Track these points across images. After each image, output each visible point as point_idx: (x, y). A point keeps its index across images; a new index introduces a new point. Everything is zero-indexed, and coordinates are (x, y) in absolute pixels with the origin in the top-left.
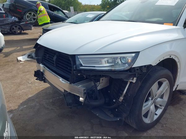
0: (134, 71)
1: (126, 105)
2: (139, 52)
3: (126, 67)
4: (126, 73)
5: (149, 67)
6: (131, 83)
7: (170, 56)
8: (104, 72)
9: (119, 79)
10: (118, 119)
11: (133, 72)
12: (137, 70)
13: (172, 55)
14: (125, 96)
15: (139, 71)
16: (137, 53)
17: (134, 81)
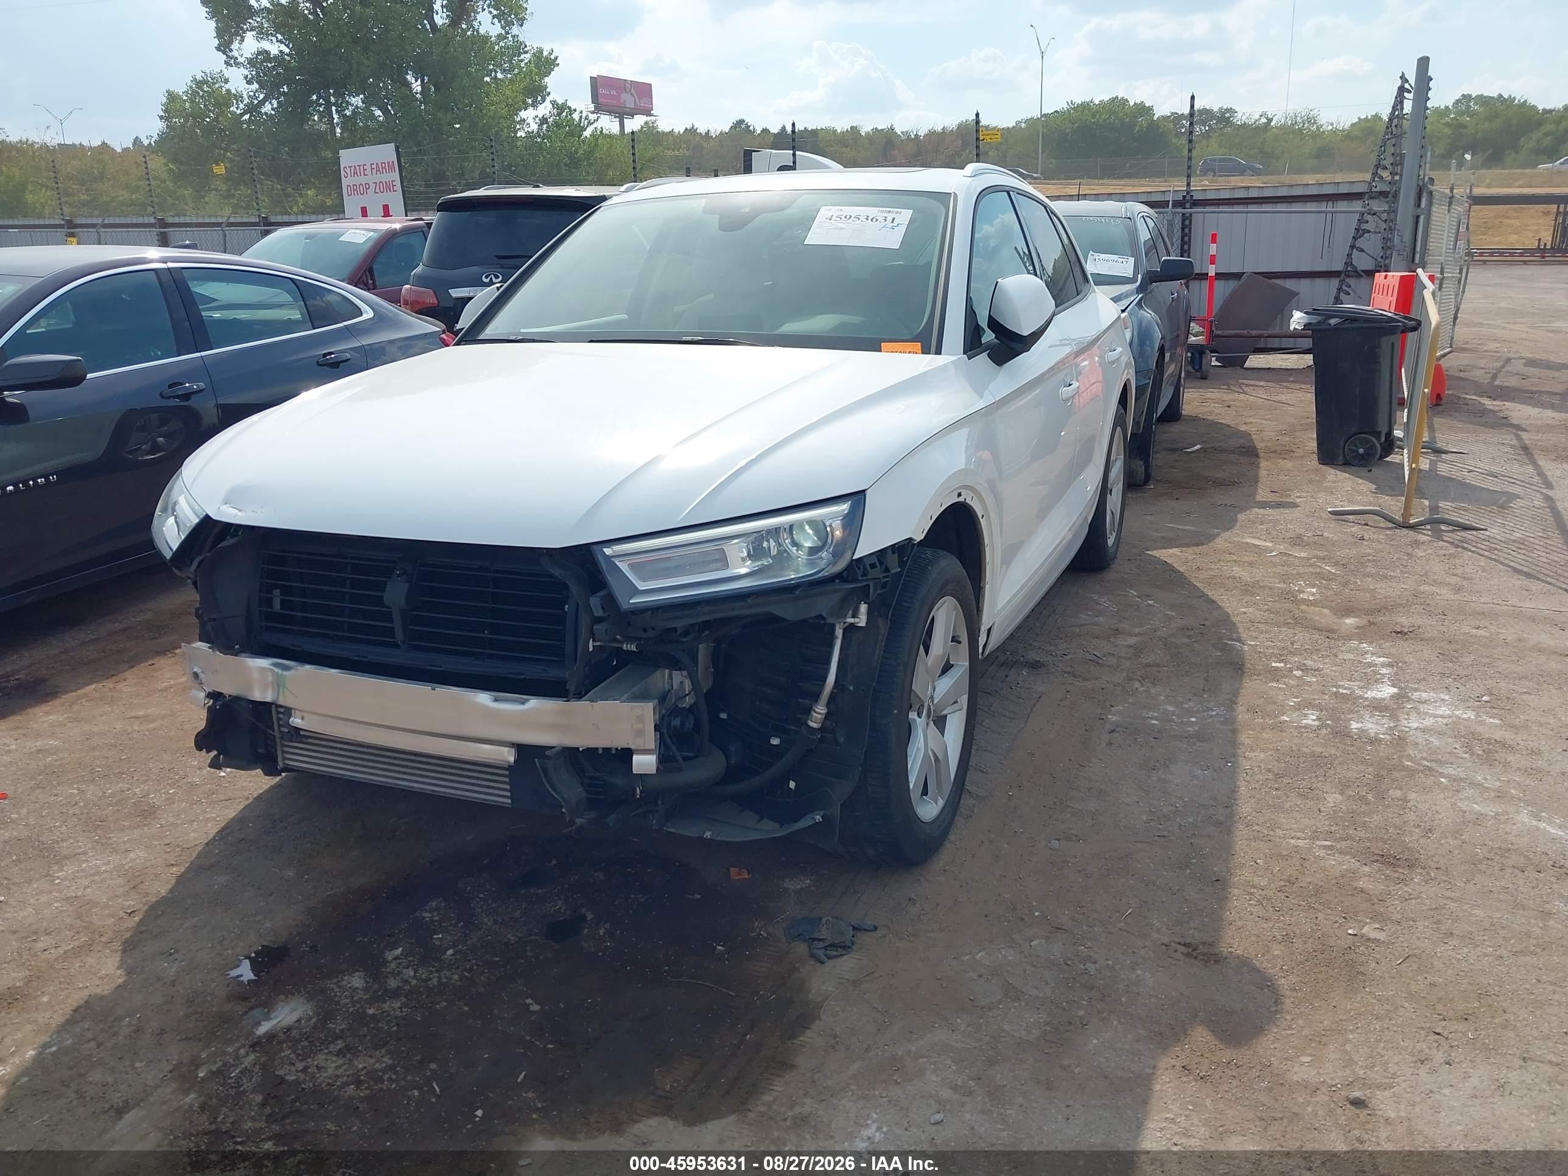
0: (864, 575)
1: (841, 740)
2: (864, 491)
3: (825, 565)
4: (830, 587)
5: (903, 549)
6: (850, 629)
7: (959, 495)
8: (749, 600)
9: (804, 621)
10: (818, 818)
11: (860, 578)
12: (873, 566)
13: (961, 487)
14: (832, 697)
15: (877, 573)
16: (858, 498)
17: (862, 621)
